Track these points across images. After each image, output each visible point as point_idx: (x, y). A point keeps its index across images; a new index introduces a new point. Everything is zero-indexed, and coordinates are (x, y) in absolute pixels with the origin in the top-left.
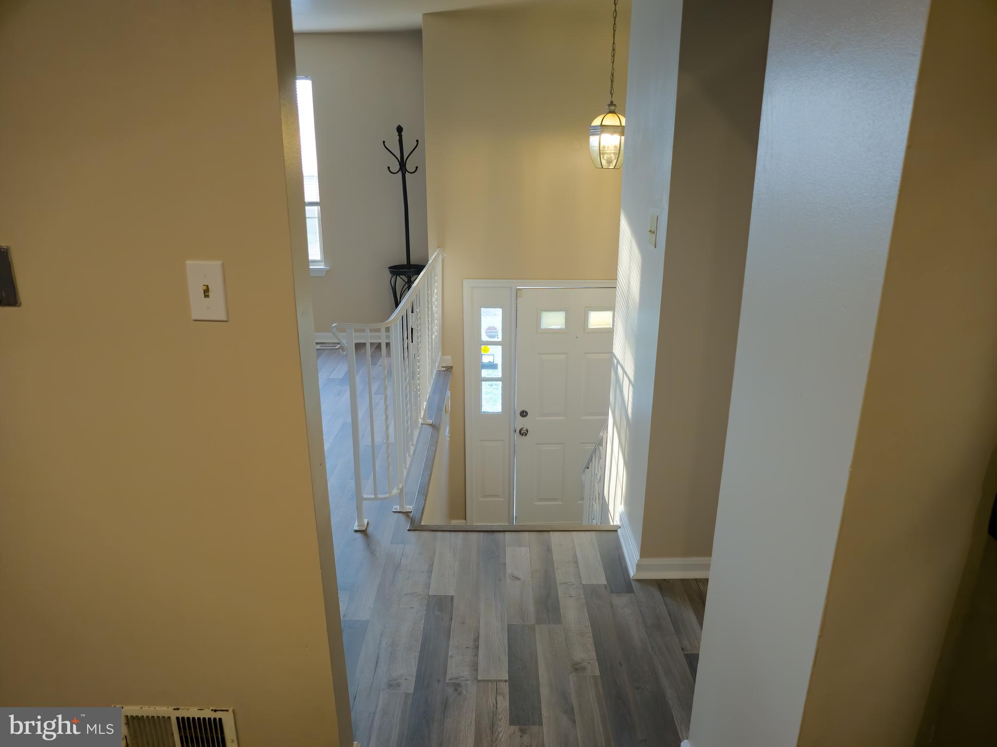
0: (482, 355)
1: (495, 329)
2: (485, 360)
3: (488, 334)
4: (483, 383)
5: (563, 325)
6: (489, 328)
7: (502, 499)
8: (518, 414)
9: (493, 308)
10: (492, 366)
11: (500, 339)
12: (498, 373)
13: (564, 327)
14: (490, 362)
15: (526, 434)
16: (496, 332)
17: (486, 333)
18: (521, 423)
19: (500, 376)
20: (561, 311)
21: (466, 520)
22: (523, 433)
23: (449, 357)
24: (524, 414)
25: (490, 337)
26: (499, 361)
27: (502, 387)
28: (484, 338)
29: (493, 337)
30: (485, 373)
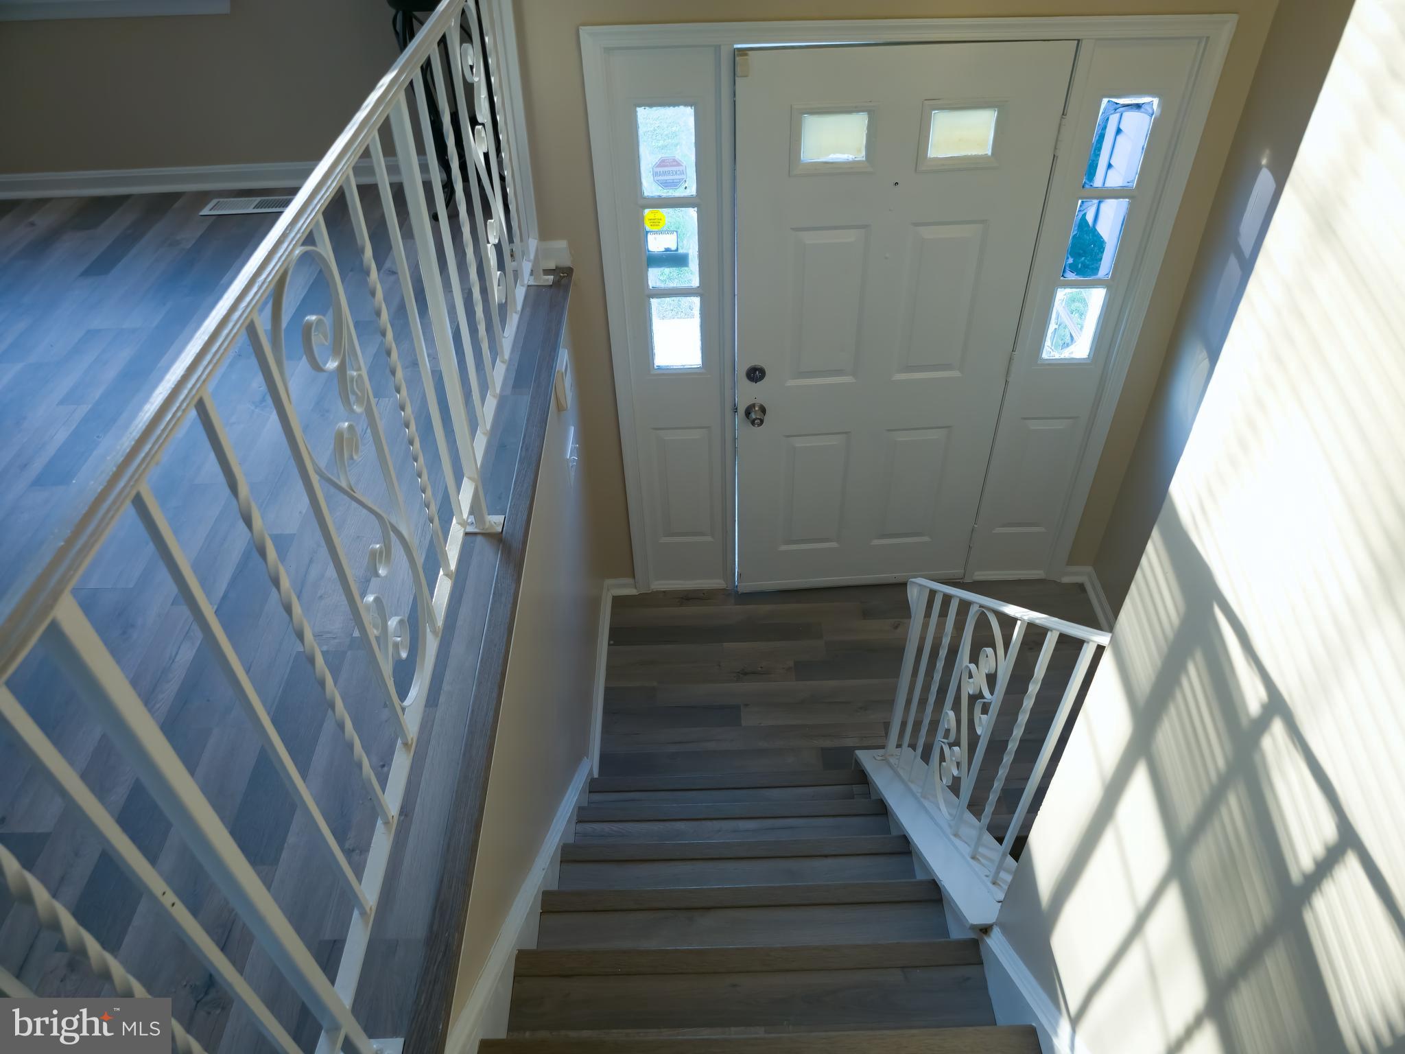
0: (647, 232)
1: (678, 164)
2: (656, 244)
3: (660, 178)
4: (654, 302)
5: (859, 151)
6: (662, 163)
7: (709, 539)
8: (741, 371)
9: (669, 105)
10: (675, 259)
11: (692, 190)
12: (691, 276)
13: (861, 156)
14: (667, 250)
15: (762, 421)
16: (682, 173)
17: (655, 174)
18: (748, 393)
19: (695, 282)
20: (858, 111)
21: (634, 577)
22: (755, 415)
23: (562, 244)
24: (756, 374)
25: (666, 184)
26: (691, 248)
27: (701, 310)
28: (650, 188)
29: (673, 184)
30: (656, 277)
